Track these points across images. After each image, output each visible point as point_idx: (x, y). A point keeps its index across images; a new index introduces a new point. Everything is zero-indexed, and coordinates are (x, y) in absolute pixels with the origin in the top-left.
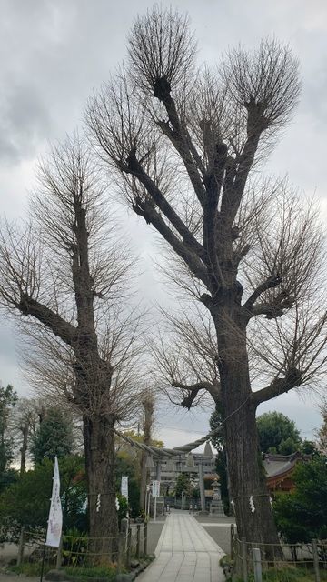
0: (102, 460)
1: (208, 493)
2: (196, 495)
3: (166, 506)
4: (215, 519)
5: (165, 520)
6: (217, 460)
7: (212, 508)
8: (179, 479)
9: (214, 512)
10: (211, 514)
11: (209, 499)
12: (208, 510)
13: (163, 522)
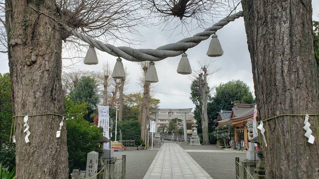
0: (34, 62)
1: (189, 131)
2: (181, 133)
3: (161, 139)
4: (194, 147)
5: (160, 148)
6: (195, 111)
7: (191, 140)
8: (171, 124)
9: (193, 142)
10: (191, 144)
11: (190, 135)
12: (189, 141)
13: (157, 149)
